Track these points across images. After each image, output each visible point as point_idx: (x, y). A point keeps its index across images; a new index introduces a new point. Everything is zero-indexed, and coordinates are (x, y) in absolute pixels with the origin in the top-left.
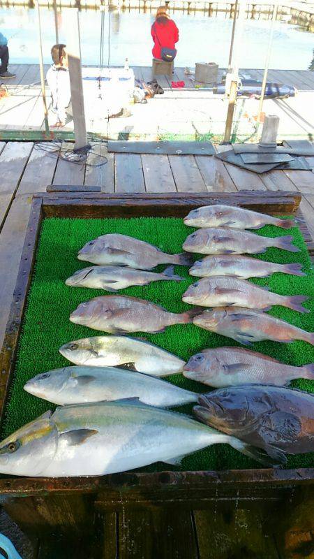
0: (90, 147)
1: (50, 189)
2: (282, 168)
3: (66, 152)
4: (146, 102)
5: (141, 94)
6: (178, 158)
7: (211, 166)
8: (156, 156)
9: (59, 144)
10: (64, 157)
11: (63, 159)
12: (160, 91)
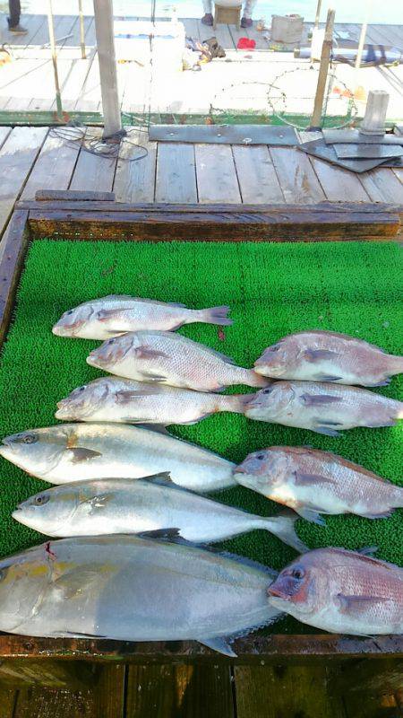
0: (124, 134)
1: (40, 197)
2: (390, 166)
3: (92, 141)
4: (200, 69)
5: (193, 57)
6: (246, 149)
7: (290, 161)
8: (215, 147)
9: (83, 129)
10: (89, 148)
11: (87, 150)
12: (220, 54)
